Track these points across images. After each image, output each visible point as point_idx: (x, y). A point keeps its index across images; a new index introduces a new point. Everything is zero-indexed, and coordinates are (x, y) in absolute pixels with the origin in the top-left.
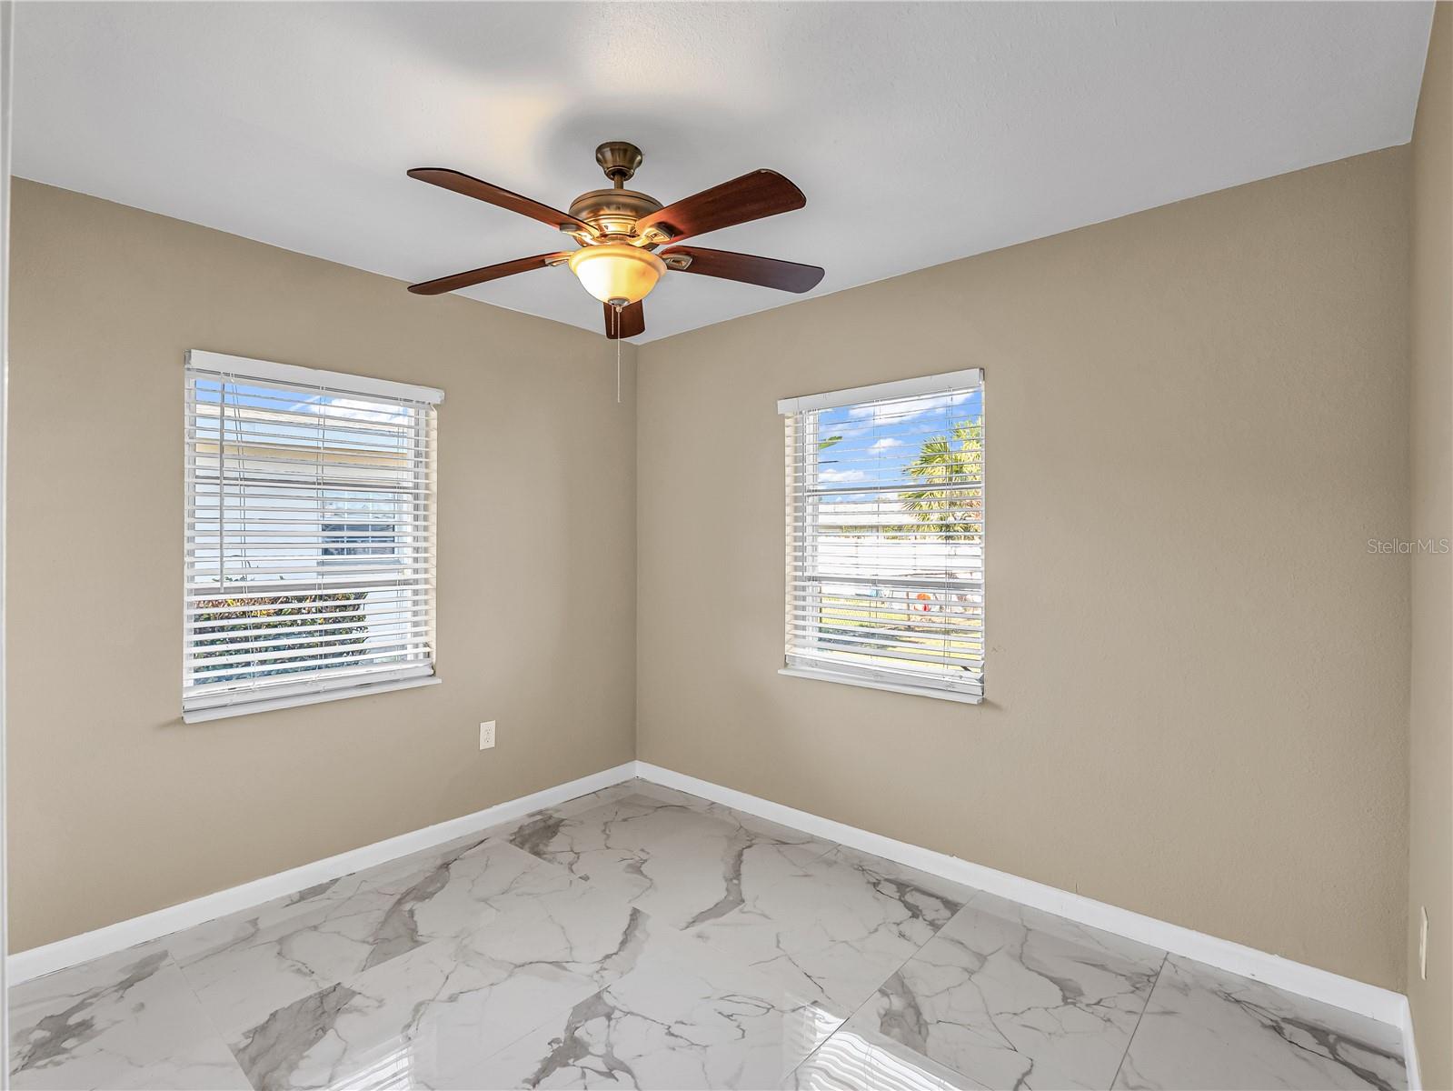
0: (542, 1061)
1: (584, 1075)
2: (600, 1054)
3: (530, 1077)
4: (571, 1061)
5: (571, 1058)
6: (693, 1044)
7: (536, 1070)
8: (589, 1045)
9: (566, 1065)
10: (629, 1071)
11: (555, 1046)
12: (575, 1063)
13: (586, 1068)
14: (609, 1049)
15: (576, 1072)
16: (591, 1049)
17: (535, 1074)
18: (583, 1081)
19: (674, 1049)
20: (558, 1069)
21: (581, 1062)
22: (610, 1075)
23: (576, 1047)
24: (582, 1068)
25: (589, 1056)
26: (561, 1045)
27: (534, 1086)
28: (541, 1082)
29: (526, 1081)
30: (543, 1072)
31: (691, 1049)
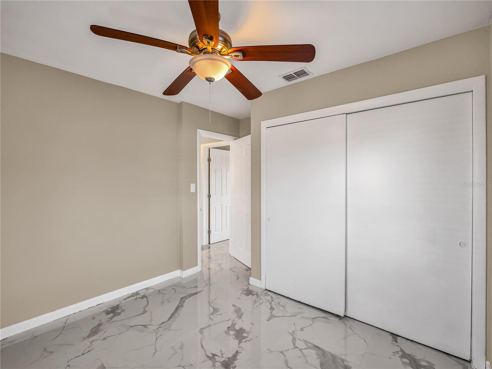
0: (237, 359)
1: (222, 355)
2: (217, 362)
3: (239, 354)
4: (227, 360)
5: (227, 361)
6: (183, 367)
7: (238, 356)
8: (221, 366)
9: (228, 358)
10: (207, 356)
11: (233, 365)
12: (225, 359)
13: (222, 357)
14: (214, 364)
15: (225, 356)
16: (220, 364)
17: (238, 355)
18: (222, 353)
19: (191, 365)
20: (231, 357)
21: (224, 359)
22: (214, 355)
23: (226, 365)
24: (223, 357)
25: (221, 361)
26: (231, 366)
27: (237, 351)
28: (235, 352)
29: (240, 353)
30: (235, 356)
31: (184, 365)
